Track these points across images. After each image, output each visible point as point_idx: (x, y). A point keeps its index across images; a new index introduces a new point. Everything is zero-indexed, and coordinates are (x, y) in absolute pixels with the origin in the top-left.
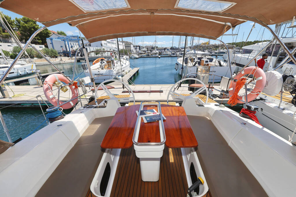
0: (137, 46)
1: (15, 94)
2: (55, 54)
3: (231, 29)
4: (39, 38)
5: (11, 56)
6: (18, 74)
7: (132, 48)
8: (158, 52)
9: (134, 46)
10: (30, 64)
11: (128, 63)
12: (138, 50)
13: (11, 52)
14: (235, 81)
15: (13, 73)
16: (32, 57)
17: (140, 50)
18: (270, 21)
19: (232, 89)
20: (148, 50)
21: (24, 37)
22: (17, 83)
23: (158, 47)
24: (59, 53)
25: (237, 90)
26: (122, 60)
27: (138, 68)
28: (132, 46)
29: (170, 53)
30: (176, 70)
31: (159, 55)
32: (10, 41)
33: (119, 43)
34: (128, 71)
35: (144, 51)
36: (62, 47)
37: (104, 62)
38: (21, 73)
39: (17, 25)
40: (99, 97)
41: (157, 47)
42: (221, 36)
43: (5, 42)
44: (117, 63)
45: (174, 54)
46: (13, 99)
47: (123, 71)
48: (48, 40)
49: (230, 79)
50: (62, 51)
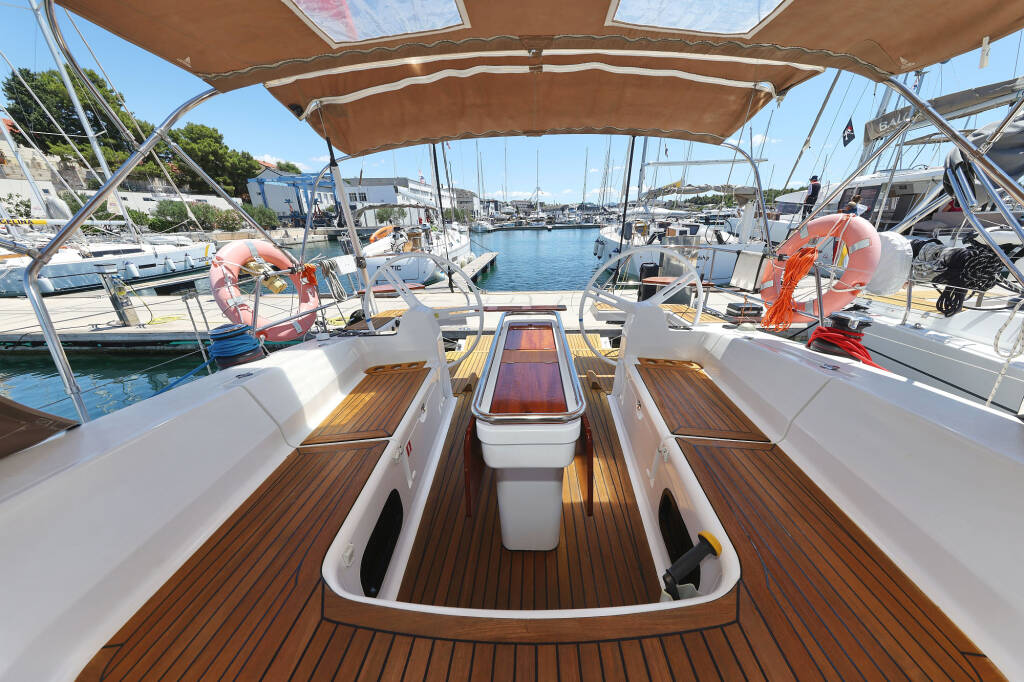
0: (489, 202)
1: (155, 317)
2: (271, 219)
3: (773, 102)
4: (229, 181)
5: (151, 225)
6: (165, 269)
7: (477, 206)
8: (544, 215)
9: (481, 202)
10: (203, 244)
11: (465, 239)
12: (492, 210)
13: (153, 214)
14: (781, 258)
15: (154, 265)
16: (210, 229)
17: (496, 210)
18: (902, 60)
19: (770, 284)
20: (517, 212)
21: (189, 178)
22: (162, 291)
23: (546, 203)
24: (280, 218)
25: (791, 283)
26: (449, 231)
27: (495, 254)
28: (476, 201)
29: (578, 219)
30: (599, 258)
31: (549, 223)
32: (149, 187)
33: (442, 193)
34: (466, 261)
35: (507, 214)
36: (288, 201)
37: (402, 236)
38: (174, 266)
40: (380, 311)
41: (542, 204)
42: (738, 128)
43: (138, 190)
44: (438, 238)
45: (587, 221)
46: (149, 329)
47: (455, 259)
48: (252, 186)
49: (764, 257)
50: (288, 213)
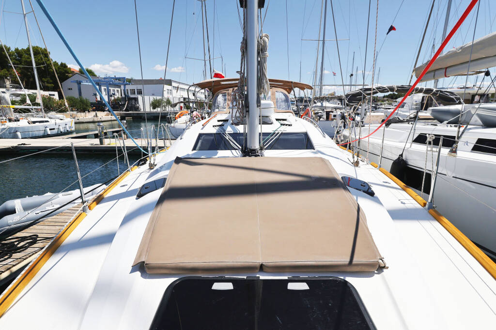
4: (51, 81)
10: (70, 120)
36: (95, 95)
38: (62, 131)
39: (16, 60)
50: (94, 102)
